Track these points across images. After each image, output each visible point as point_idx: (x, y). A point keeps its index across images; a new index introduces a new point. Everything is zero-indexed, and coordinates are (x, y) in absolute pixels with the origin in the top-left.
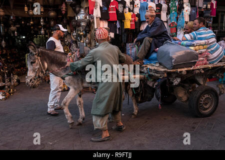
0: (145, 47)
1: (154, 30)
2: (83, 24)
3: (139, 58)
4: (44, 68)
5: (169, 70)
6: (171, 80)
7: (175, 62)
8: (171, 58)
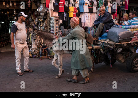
0: (100, 30)
1: (105, 19)
2: (42, 14)
3: (96, 36)
4: (42, 42)
5: (117, 43)
6: (116, 50)
7: (120, 39)
8: (118, 36)
